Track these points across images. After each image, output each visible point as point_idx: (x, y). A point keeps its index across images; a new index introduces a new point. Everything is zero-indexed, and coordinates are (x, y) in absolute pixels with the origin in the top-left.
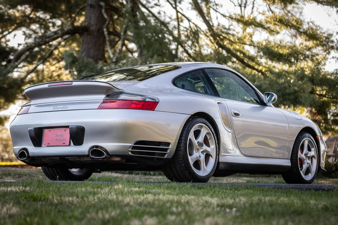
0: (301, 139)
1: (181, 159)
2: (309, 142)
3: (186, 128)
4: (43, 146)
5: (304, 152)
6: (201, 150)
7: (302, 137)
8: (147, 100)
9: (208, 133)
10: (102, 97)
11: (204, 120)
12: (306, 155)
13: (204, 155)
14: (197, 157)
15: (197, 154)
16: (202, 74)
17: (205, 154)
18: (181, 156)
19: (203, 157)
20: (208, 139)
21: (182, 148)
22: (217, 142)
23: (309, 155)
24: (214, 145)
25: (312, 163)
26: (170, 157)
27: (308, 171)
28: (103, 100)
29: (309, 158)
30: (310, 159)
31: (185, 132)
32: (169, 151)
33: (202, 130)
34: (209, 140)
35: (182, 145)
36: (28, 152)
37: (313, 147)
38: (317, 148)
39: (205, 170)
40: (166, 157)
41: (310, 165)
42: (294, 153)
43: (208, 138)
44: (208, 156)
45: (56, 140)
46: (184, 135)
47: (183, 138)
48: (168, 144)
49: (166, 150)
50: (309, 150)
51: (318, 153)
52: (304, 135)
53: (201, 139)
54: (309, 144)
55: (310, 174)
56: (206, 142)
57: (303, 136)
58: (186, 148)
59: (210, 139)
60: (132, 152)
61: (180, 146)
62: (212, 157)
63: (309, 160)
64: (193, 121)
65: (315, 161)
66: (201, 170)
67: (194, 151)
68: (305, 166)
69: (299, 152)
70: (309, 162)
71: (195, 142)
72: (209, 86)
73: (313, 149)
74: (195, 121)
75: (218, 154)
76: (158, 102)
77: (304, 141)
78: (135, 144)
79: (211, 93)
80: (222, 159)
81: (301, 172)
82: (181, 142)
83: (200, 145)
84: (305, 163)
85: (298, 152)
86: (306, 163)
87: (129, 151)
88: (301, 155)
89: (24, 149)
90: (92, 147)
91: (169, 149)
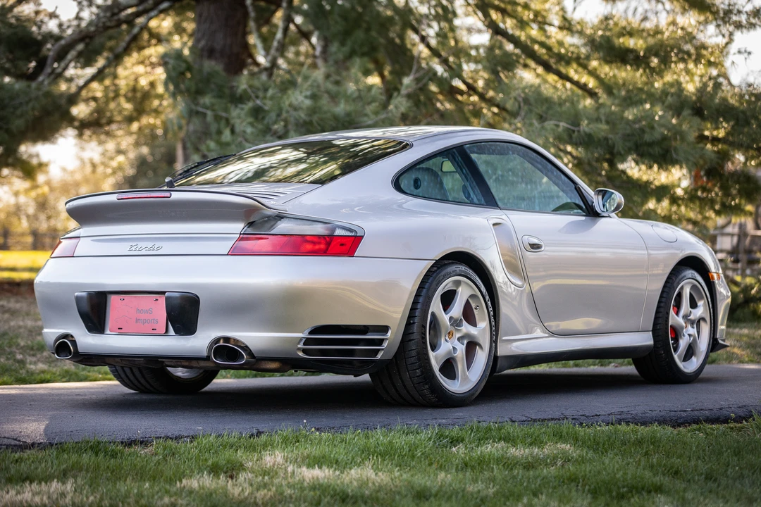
0: (675, 284)
1: (412, 360)
2: (694, 287)
3: (424, 290)
4: (108, 332)
5: (682, 313)
6: (458, 335)
7: (678, 280)
8: (339, 232)
9: (472, 296)
10: (238, 227)
11: (463, 268)
12: (685, 317)
13: (463, 345)
14: (449, 352)
15: (450, 346)
16: (460, 158)
17: (465, 342)
18: (414, 353)
19: (461, 349)
20: (474, 307)
21: (416, 336)
22: (492, 313)
23: (692, 317)
24: (484, 320)
25: (698, 332)
26: (390, 356)
27: (690, 352)
28: (240, 234)
29: (692, 322)
30: (695, 326)
31: (421, 299)
32: (385, 344)
33: (460, 290)
34: (475, 310)
35: (415, 328)
36: (74, 343)
37: (701, 298)
38: (709, 300)
39: (466, 379)
40: (379, 356)
41: (695, 340)
42: (661, 315)
43: (473, 306)
44: (472, 346)
45: (137, 320)
46: (419, 306)
47: (417, 313)
48: (385, 329)
49: (381, 342)
50: (693, 305)
51: (711, 310)
52: (683, 275)
53: (457, 310)
54: (692, 292)
55: (694, 359)
57: (680, 277)
58: (425, 334)
59: (476, 309)
60: (304, 351)
61: (411, 331)
62: (481, 347)
63: (693, 328)
64: (440, 273)
65: (706, 329)
66: (458, 380)
67: (443, 340)
68: (683, 343)
69: (672, 313)
70: (693, 331)
71: (444, 318)
72: (474, 183)
73: (701, 303)
74: (443, 273)
75: (494, 341)
76: (362, 237)
77: (682, 288)
78: (310, 333)
79: (478, 200)
80: (502, 351)
81: (676, 356)
82: (414, 323)
83: (456, 323)
84: (684, 335)
85: (668, 313)
86: (687, 336)
87: (299, 349)
88: (675, 319)
89: (66, 336)
90: (217, 340)
91: (387, 339)
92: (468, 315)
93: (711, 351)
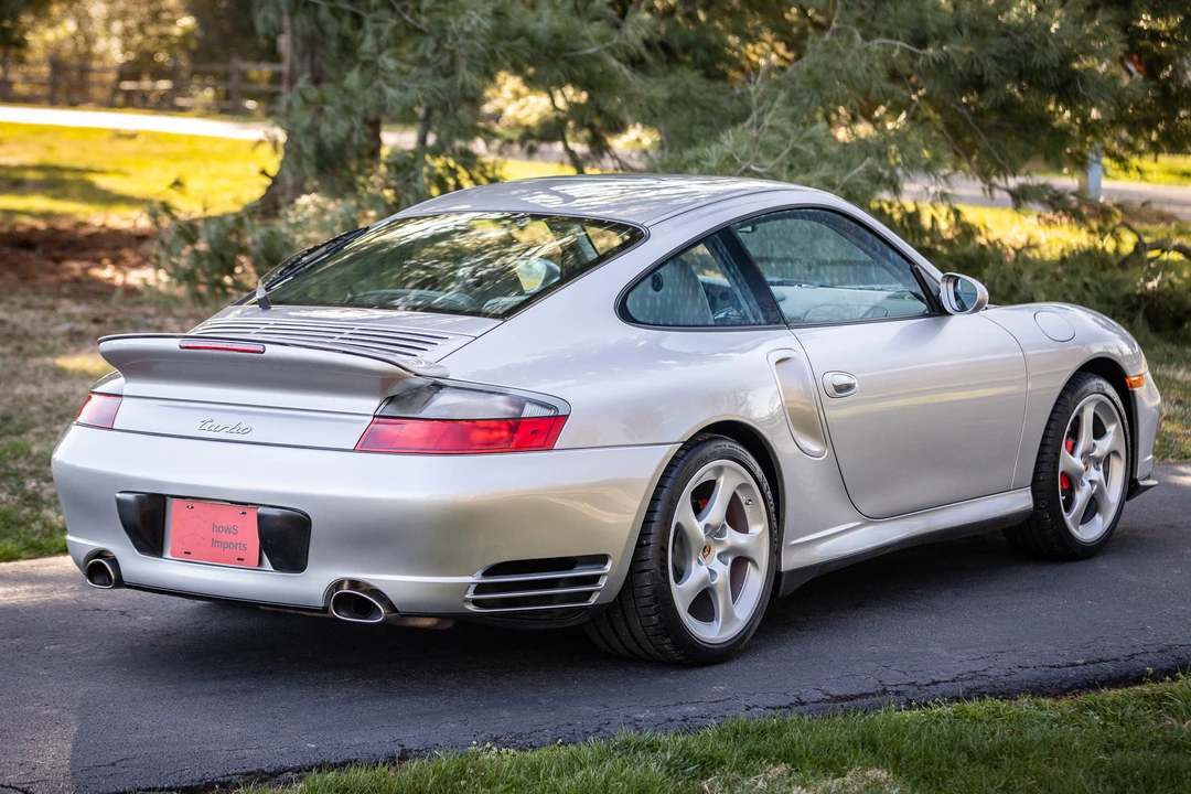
0: (1070, 406)
1: (645, 601)
2: (1101, 405)
3: (665, 491)
4: (168, 555)
5: (1080, 449)
6: (717, 550)
7: (1075, 398)
8: (530, 411)
9: (743, 486)
10: (371, 405)
11: (729, 445)
12: (1086, 455)
13: (726, 564)
14: (705, 581)
15: (706, 569)
16: (725, 249)
17: (730, 560)
18: (647, 591)
19: (723, 571)
20: (743, 503)
21: (651, 564)
22: (772, 509)
23: (1097, 453)
24: (761, 521)
25: (1106, 474)
28: (375, 416)
29: (1097, 461)
30: (1101, 466)
31: (659, 507)
32: (602, 583)
33: (721, 481)
34: (745, 507)
35: (651, 553)
37: (1113, 420)
38: (1126, 422)
39: (730, 617)
40: (593, 601)
41: (1100, 490)
42: (1045, 458)
43: (743, 499)
44: (740, 563)
45: (214, 543)
46: (657, 517)
47: (654, 528)
48: (602, 559)
50: (1099, 432)
51: (1129, 437)
52: (1083, 389)
53: (716, 511)
54: (1097, 413)
55: (1098, 518)
57: (1079, 393)
58: (666, 551)
59: (747, 504)
61: (644, 557)
62: (755, 564)
63: (1098, 469)
64: (690, 459)
65: (1118, 469)
66: (718, 620)
67: (694, 563)
69: (1064, 451)
70: (1096, 474)
71: (697, 527)
72: (748, 289)
73: (1111, 429)
74: (694, 460)
75: (775, 552)
76: (567, 416)
77: (1082, 409)
79: (756, 318)
81: (1068, 518)
82: (648, 544)
83: (714, 532)
84: (1083, 484)
85: (1057, 455)
86: (1088, 484)
87: (466, 600)
91: (605, 574)
92: (735, 517)
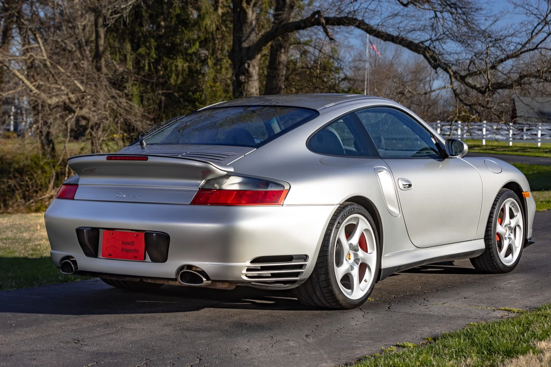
26: (307, 277)
27: (510, 250)
36: (75, 262)
49: (304, 266)
56: (362, 244)
60: (247, 275)
68: (506, 244)
78: (252, 262)
80: (385, 264)
88: (500, 229)
89: (68, 257)
90: (182, 268)
93: (524, 248)
